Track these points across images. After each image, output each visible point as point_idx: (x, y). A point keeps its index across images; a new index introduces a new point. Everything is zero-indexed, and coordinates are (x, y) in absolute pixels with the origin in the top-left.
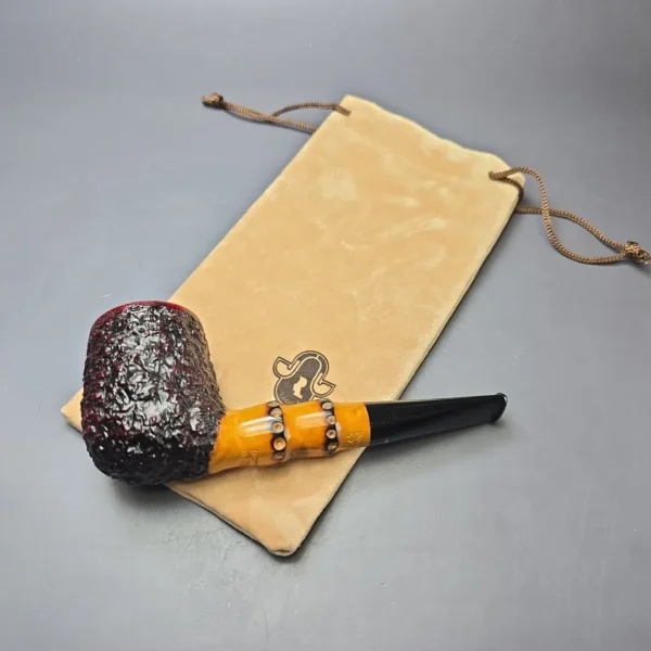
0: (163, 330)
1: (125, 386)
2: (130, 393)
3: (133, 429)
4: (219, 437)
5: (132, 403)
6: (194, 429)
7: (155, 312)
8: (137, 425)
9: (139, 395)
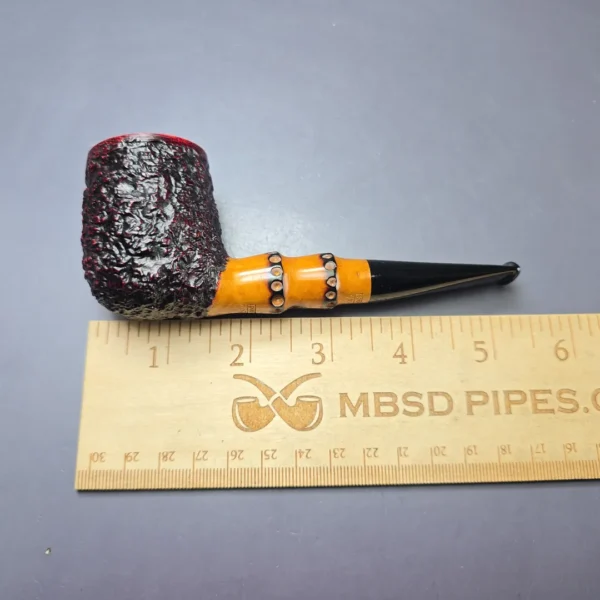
0: (163, 171)
1: (122, 237)
2: (127, 246)
3: (131, 283)
4: (218, 293)
5: (129, 257)
6: (192, 285)
7: (154, 149)
8: (135, 280)
9: (135, 250)
